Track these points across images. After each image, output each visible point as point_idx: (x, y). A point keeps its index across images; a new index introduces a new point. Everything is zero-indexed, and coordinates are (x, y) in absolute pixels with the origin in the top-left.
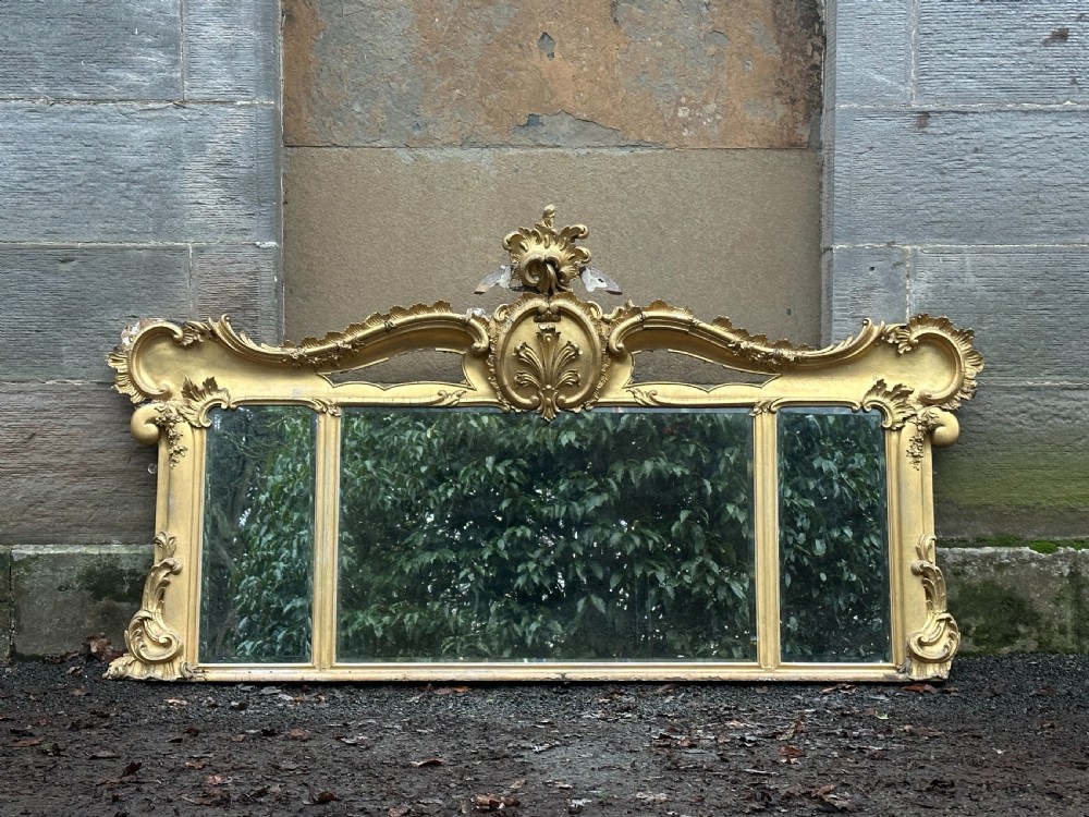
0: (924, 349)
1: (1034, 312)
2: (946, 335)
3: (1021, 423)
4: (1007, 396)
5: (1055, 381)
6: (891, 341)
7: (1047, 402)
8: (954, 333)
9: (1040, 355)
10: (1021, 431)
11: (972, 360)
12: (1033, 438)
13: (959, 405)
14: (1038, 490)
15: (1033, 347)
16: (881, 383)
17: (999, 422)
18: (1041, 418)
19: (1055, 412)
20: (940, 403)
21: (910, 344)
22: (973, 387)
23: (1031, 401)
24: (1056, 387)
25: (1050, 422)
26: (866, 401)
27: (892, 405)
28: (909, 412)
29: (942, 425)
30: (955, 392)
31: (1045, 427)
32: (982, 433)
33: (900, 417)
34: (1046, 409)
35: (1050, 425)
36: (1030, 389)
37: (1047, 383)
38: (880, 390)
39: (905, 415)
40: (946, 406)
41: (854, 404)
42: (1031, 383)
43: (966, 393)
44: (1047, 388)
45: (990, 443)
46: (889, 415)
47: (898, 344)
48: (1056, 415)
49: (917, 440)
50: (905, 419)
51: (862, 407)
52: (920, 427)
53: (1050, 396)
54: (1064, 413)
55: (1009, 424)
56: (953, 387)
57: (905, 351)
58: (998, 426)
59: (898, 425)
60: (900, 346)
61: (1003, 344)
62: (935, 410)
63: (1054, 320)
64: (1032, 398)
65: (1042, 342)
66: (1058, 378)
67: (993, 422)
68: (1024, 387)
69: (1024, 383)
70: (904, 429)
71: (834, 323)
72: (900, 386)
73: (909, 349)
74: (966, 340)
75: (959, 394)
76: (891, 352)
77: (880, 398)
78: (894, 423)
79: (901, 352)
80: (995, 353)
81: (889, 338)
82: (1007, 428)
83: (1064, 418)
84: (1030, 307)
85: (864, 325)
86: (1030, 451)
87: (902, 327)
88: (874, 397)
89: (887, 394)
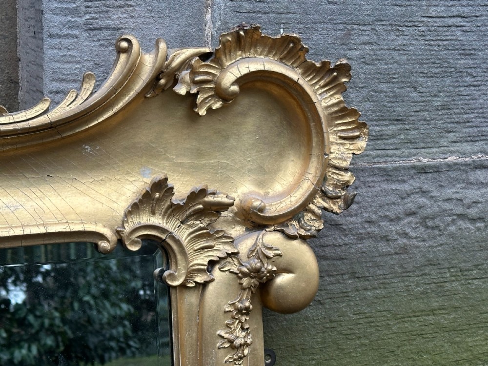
0: (245, 102)
1: (440, 22)
2: (294, 74)
3: (405, 235)
4: (385, 186)
5: (464, 154)
6: (182, 90)
7: (449, 192)
8: (309, 70)
9: (445, 107)
10: (405, 249)
11: (343, 126)
12: (423, 260)
13: (319, 225)
14: (428, 352)
15: (434, 90)
16: (161, 187)
17: (370, 236)
18: (437, 222)
19: (459, 210)
20: (280, 222)
21: (220, 93)
22: (345, 186)
23: (423, 192)
24: (467, 165)
25: (452, 228)
26: (128, 228)
27: (183, 234)
28: (221, 249)
29: (288, 271)
30: (310, 198)
31: (443, 240)
32: (341, 259)
33: (203, 260)
34: (447, 206)
35: (452, 235)
36: (423, 170)
37: (452, 159)
38: (159, 200)
39: (214, 255)
40: (293, 228)
41: (102, 237)
42: (425, 160)
43: (333, 198)
44: (450, 167)
45: (354, 275)
46: (179, 257)
47: (195, 95)
48: (462, 216)
49: (240, 311)
50: (212, 263)
51: (120, 241)
52: (245, 281)
53: (453, 182)
54: (473, 212)
55: (386, 239)
56: (306, 187)
57: (209, 110)
58: (367, 243)
59: (200, 279)
60: (200, 98)
61: (384, 86)
62: (272, 238)
63: (472, 37)
64: (425, 187)
65: (448, 81)
66: (467, 147)
67: (360, 238)
68: (414, 167)
69: (413, 161)
70: (211, 287)
71: (48, 42)
72: (203, 192)
73: (217, 105)
74: (334, 85)
75: (320, 201)
76: (180, 111)
77: (157, 220)
78: (191, 273)
79: (202, 112)
80: (368, 105)
81: (176, 82)
82: (383, 247)
83: (473, 220)
84: (433, 11)
85: (121, 51)
86: (417, 286)
87: (204, 57)
88: (145, 219)
89: (174, 210)
